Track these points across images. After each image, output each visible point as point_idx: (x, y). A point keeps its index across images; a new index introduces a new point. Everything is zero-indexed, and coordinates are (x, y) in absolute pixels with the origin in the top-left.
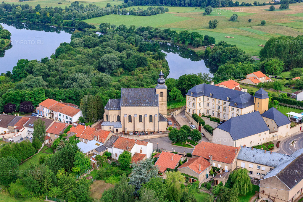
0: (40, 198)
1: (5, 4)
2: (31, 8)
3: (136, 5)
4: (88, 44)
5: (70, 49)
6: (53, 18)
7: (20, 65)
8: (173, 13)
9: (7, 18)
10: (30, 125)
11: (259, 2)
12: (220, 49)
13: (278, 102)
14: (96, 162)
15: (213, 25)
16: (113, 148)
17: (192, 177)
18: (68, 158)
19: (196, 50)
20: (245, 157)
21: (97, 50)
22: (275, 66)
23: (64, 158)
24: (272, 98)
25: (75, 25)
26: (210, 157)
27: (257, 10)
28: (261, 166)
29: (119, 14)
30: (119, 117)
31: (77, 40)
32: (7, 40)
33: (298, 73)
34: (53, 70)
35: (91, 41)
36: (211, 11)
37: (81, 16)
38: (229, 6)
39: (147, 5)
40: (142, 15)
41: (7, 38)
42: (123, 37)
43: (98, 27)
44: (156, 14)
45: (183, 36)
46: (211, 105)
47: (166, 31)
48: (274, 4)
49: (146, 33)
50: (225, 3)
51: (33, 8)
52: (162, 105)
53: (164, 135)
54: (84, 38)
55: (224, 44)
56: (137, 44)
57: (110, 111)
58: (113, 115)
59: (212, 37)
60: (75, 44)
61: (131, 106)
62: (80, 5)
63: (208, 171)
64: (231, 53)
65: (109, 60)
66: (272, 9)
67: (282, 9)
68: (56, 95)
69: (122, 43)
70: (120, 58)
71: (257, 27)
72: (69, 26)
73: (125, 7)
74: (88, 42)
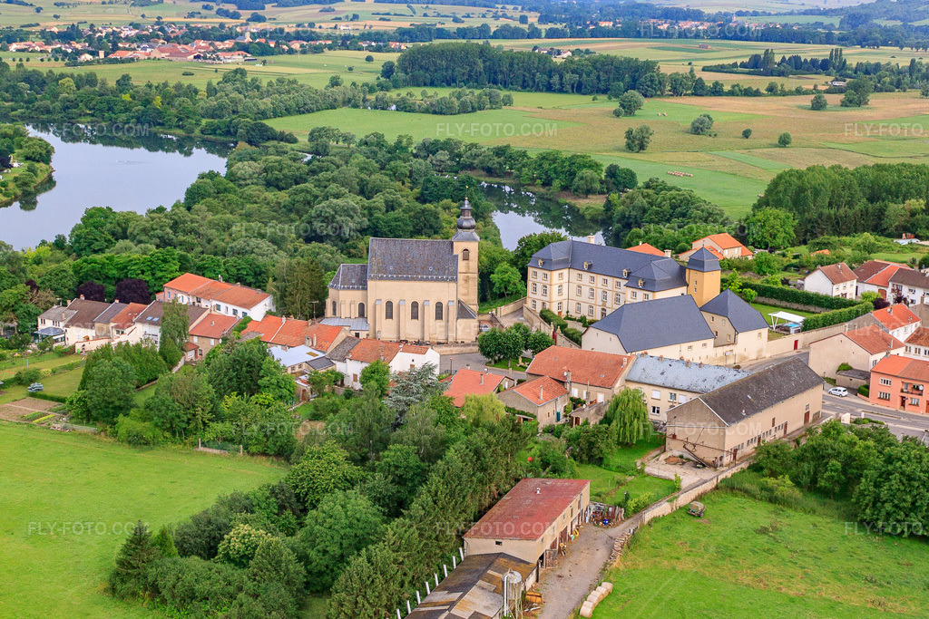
0: (185, 444)
1: (25, 71)
2: (104, 83)
3: (419, 86)
4: (277, 179)
5: (226, 190)
6: (174, 111)
7: (91, 221)
8: (527, 109)
9: (36, 110)
10: (149, 318)
11: (782, 85)
12: (644, 197)
13: (753, 292)
14: (309, 388)
15: (637, 143)
16: (348, 361)
17: (523, 413)
18: (247, 372)
19: (582, 203)
20: (644, 377)
21: (302, 191)
22: (773, 227)
23: (237, 370)
24: (741, 284)
25: (236, 132)
26: (565, 374)
27: (774, 107)
28: (678, 393)
29: (365, 108)
30: (362, 307)
31: (245, 168)
32: (42, 164)
33: (829, 243)
34: (186, 233)
35: (285, 171)
36: (638, 105)
37: (255, 109)
38: (693, 94)
39: (449, 85)
40: (435, 113)
41: (43, 161)
42: (377, 162)
43: (303, 140)
44: (474, 110)
45: (546, 166)
46: (586, 291)
47: (500, 152)
48: (827, 92)
49: (443, 156)
50: (681, 84)
51: (110, 85)
52: (467, 280)
53: (467, 349)
54: (265, 161)
55: (657, 186)
56: (415, 183)
57: (342, 292)
58: (348, 302)
59: (627, 170)
60: (240, 178)
61: (392, 279)
62: (249, 80)
63: (561, 405)
64: (674, 207)
65: (336, 213)
66: (818, 105)
67: (848, 106)
68: (205, 268)
69: (373, 177)
70: (366, 212)
71: (765, 150)
72: (220, 135)
73: (382, 87)
74: (276, 172)
